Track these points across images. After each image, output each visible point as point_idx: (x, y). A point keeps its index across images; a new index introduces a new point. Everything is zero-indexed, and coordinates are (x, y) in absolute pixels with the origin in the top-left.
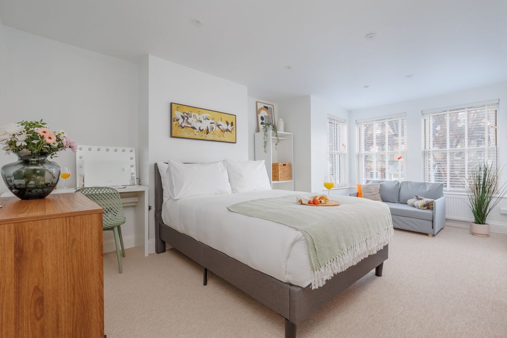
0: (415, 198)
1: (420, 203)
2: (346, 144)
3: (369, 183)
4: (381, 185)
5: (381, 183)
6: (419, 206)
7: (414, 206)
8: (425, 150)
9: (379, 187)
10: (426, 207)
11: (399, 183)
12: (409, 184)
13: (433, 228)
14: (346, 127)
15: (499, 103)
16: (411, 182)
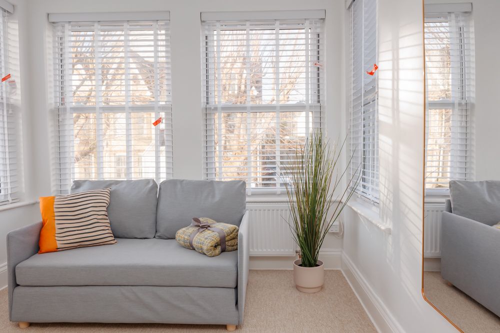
0: (194, 223)
1: (206, 239)
2: (17, 76)
3: (81, 190)
4: (111, 194)
5: (113, 188)
6: (205, 248)
7: (191, 247)
8: (208, 106)
9: (107, 199)
10: (219, 249)
11: (155, 185)
12: (179, 186)
13: (237, 303)
14: (16, 26)
15: (324, 19)
16: (182, 182)
